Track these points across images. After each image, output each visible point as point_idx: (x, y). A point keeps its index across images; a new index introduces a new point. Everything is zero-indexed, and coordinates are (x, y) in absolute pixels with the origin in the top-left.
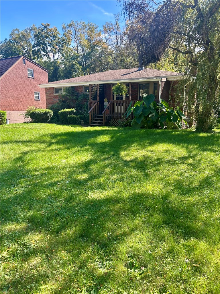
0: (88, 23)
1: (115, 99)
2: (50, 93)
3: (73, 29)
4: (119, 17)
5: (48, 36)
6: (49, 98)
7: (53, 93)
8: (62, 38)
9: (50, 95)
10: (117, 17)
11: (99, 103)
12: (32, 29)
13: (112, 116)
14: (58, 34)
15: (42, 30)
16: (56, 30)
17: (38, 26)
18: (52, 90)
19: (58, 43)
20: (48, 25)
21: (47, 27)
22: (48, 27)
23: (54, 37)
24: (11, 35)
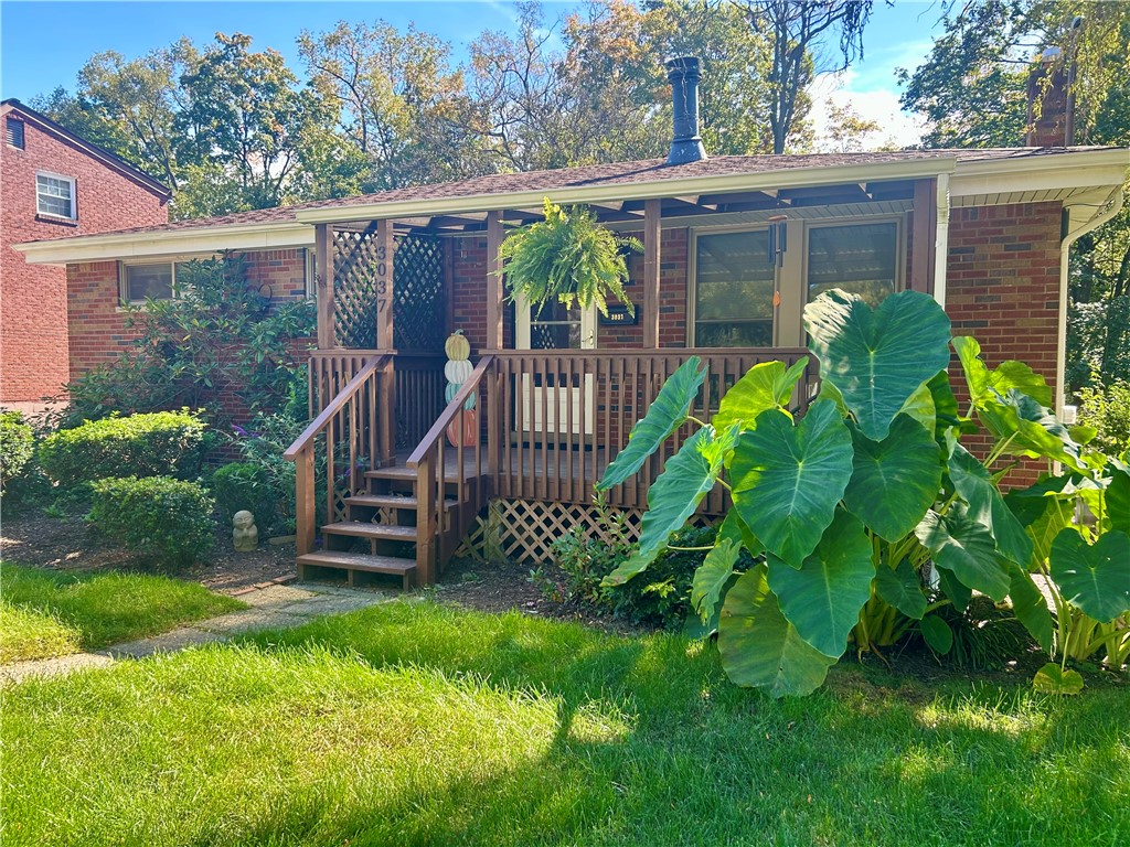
0: (408, 35)
1: (523, 341)
2: (94, 296)
3: (348, 58)
4: (537, 16)
5: (242, 82)
6: (87, 327)
7: (115, 300)
8: (302, 94)
9: (97, 312)
10: (528, 15)
11: (389, 368)
12: (175, 56)
13: (501, 479)
14: (286, 80)
15: (217, 60)
16: (277, 61)
17: (203, 45)
18: (108, 282)
19: (286, 112)
20: (244, 41)
21: (240, 47)
22: (243, 46)
23: (270, 88)
24: (87, 75)
